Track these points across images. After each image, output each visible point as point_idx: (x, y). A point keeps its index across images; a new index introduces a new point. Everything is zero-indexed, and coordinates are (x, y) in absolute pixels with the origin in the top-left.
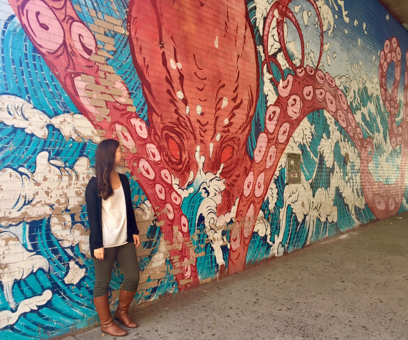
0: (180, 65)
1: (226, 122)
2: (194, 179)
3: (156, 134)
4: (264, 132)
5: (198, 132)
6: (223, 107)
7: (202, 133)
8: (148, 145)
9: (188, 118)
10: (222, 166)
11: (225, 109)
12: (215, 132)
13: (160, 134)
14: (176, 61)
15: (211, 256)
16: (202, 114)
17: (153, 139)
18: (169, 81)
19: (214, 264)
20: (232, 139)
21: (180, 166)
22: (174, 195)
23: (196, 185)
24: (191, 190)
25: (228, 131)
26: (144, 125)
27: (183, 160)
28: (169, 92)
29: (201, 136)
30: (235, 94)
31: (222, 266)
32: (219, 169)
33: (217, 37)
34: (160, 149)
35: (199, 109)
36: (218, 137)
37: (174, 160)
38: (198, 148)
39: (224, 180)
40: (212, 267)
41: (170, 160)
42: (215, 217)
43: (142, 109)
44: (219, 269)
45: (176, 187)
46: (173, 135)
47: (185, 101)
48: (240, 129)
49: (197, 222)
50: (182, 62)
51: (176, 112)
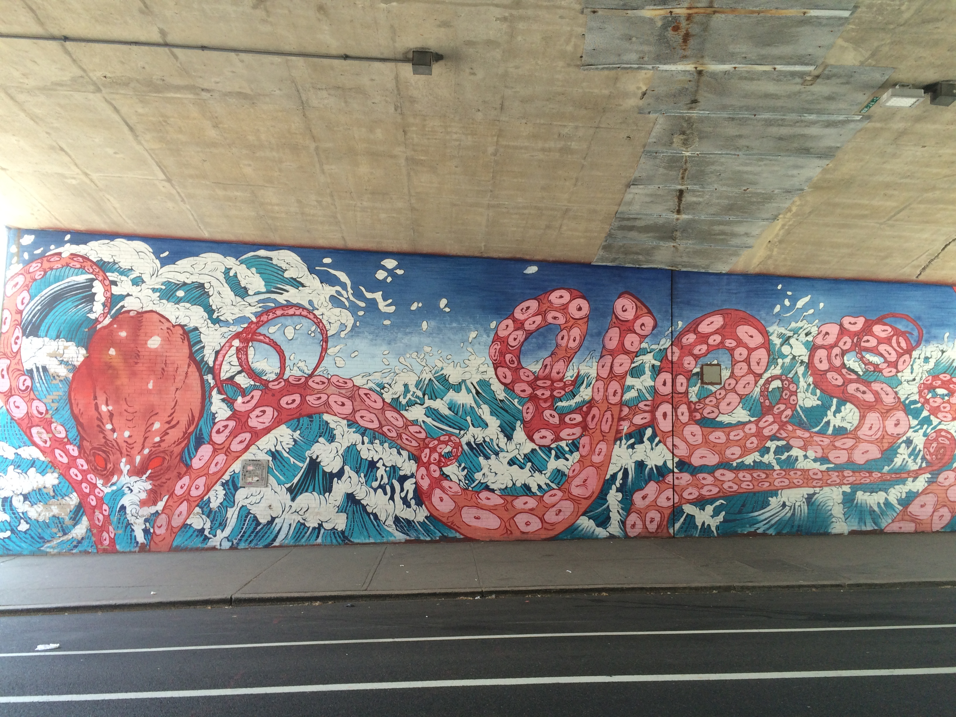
0: (110, 408)
1: (157, 439)
2: (117, 481)
3: (85, 452)
4: (209, 443)
5: (125, 449)
6: (153, 429)
7: (128, 449)
8: (78, 460)
9: (116, 441)
10: (149, 471)
11: (156, 430)
12: (143, 448)
13: (88, 453)
14: (107, 405)
15: (131, 535)
16: (130, 437)
17: (82, 455)
18: (100, 419)
19: (133, 541)
20: (164, 452)
21: (105, 472)
22: (97, 490)
23: (119, 485)
24: (114, 488)
25: (160, 446)
26: (76, 448)
27: (108, 468)
28: (98, 426)
29: (127, 451)
30: (170, 418)
31: (142, 544)
32: (145, 474)
33: (152, 381)
34: (88, 462)
35: (127, 434)
36: (146, 451)
37: (99, 468)
38: (124, 460)
39: (151, 482)
40: (131, 543)
41: (96, 468)
42: (138, 508)
43: (75, 439)
44: (139, 545)
45: (100, 486)
46: (100, 453)
47: (113, 430)
48: (174, 443)
49: (118, 509)
50: (113, 405)
51: (104, 438)
